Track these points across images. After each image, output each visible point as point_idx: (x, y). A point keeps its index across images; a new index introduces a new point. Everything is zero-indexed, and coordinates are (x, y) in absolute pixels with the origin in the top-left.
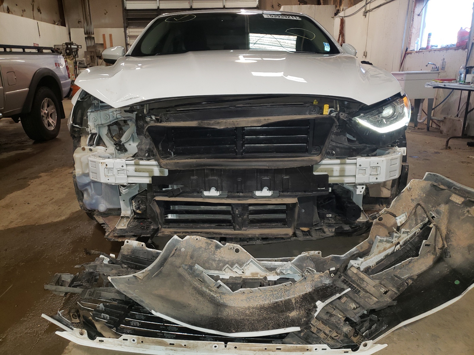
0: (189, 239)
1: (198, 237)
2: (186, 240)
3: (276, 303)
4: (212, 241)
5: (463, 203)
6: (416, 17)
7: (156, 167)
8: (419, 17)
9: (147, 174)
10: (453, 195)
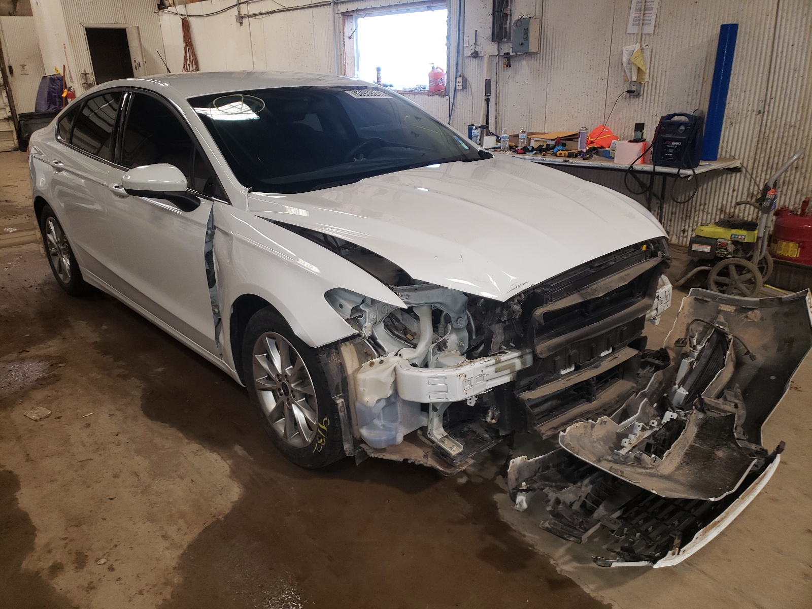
0: (571, 430)
1: (577, 424)
2: (569, 432)
3: (685, 453)
4: (588, 423)
5: (736, 310)
6: (347, 40)
7: (517, 359)
8: (350, 40)
9: (508, 371)
10: (721, 305)
